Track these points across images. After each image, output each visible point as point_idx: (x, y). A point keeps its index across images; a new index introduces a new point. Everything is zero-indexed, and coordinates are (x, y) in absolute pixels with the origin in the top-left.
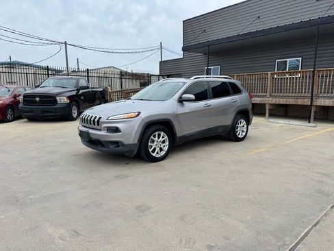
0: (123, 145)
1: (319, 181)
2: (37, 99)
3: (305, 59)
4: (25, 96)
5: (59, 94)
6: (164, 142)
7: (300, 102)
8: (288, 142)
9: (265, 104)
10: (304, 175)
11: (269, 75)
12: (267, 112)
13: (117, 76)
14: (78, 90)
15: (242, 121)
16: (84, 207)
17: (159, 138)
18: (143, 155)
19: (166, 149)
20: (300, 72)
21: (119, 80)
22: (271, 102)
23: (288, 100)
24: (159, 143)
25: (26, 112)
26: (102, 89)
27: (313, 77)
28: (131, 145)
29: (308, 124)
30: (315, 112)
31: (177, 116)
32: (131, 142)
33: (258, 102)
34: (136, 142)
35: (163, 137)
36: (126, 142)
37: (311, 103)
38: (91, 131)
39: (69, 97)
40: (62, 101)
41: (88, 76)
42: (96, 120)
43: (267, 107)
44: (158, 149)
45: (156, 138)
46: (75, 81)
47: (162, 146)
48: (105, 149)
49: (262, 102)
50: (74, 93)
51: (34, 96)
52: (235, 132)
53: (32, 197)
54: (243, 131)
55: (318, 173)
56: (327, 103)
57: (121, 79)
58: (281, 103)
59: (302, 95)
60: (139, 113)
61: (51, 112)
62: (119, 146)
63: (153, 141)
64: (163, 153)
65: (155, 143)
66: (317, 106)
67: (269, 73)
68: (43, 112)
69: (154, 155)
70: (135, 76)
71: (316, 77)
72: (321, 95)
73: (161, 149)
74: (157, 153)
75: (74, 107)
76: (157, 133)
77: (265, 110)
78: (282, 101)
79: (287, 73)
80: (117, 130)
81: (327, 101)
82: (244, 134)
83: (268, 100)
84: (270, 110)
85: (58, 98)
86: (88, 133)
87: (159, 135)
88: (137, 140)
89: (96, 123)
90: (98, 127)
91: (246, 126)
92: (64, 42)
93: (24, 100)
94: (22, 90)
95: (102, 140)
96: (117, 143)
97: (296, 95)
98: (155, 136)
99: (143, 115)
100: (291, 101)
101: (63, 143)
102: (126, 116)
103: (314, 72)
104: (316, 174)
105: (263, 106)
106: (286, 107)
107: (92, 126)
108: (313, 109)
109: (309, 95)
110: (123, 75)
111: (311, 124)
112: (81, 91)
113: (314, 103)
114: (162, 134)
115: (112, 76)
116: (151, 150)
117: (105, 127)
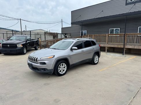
0: (47, 70)
1: (128, 85)
2: (8, 46)
3: (121, 28)
4: (3, 44)
5: (18, 43)
6: (64, 67)
7: (119, 46)
8: (115, 65)
9: (105, 47)
10: (122, 81)
11: (107, 35)
12: (106, 50)
13: (43, 34)
14: (26, 41)
15: (96, 56)
16: (31, 101)
17: (62, 66)
18: (56, 73)
19: (65, 70)
20: (119, 34)
21: (44, 36)
22: (107, 46)
23: (115, 45)
24: (63, 68)
25: (3, 51)
26: (36, 40)
27: (125, 36)
28: (51, 70)
29: (123, 56)
30: (125, 51)
31: (70, 56)
32: (51, 69)
33: (103, 46)
34: (53, 68)
35: (64, 65)
36: (48, 69)
37: (124, 47)
38: (33, 64)
39: (23, 45)
40: (20, 47)
41: (31, 34)
42: (36, 59)
43: (106, 48)
44: (62, 71)
45: (61, 66)
46: (25, 37)
47: (64, 69)
48: (39, 72)
49: (104, 46)
50: (25, 43)
51: (7, 44)
52: (94, 61)
53: (8, 96)
54: (97, 60)
55: (127, 80)
56: (130, 47)
57: (45, 35)
58: (112, 47)
59: (120, 43)
60: (54, 56)
61: (15, 51)
62: (45, 70)
63: (60, 67)
64: (64, 72)
65: (61, 68)
66: (126, 48)
67: (107, 34)
68: (11, 51)
69: (60, 73)
70: (51, 34)
71: (126, 36)
72: (128, 44)
73: (63, 70)
74: (62, 72)
75: (25, 49)
76: (62, 64)
77: (105, 49)
78: (112, 46)
79: (114, 34)
80: (44, 63)
81: (130, 46)
82: (97, 61)
83: (107, 45)
84: (107, 49)
85: (17, 45)
86: (32, 65)
87: (63, 64)
88: (53, 67)
89: (35, 60)
90: (36, 62)
91: (98, 58)
92: (20, 19)
93: (2, 46)
94: (1, 41)
95: (38, 68)
96: (44, 69)
97: (118, 43)
98: (61, 65)
99: (56, 57)
100: (116, 46)
101: (20, 66)
102: (48, 57)
103: (125, 34)
104: (127, 81)
105: (104, 48)
106: (114, 48)
107: (34, 61)
108: (125, 49)
109: (123, 44)
110: (46, 33)
111: (124, 56)
112: (28, 42)
113: (125, 47)
114: (64, 64)
115: (41, 34)
116: (59, 71)
117: (39, 62)
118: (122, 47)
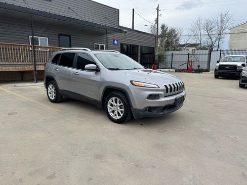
23: (17, 67)
37: (35, 69)
118: (31, 70)
